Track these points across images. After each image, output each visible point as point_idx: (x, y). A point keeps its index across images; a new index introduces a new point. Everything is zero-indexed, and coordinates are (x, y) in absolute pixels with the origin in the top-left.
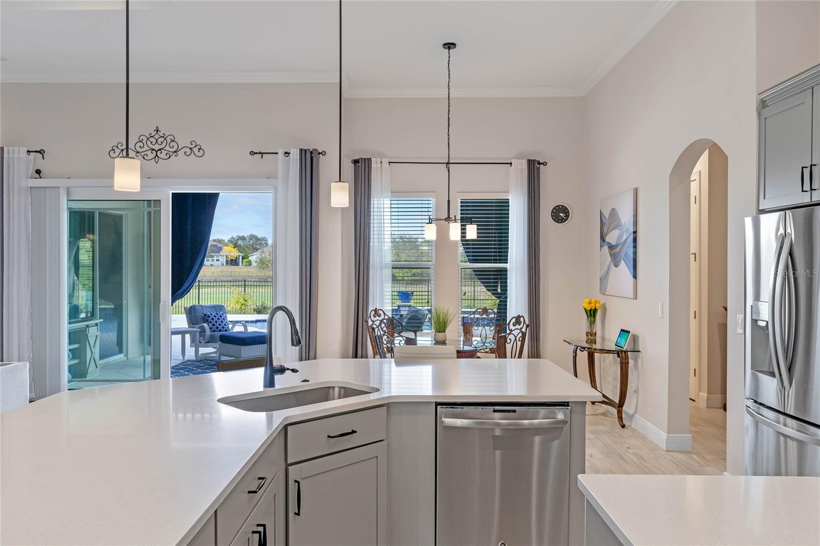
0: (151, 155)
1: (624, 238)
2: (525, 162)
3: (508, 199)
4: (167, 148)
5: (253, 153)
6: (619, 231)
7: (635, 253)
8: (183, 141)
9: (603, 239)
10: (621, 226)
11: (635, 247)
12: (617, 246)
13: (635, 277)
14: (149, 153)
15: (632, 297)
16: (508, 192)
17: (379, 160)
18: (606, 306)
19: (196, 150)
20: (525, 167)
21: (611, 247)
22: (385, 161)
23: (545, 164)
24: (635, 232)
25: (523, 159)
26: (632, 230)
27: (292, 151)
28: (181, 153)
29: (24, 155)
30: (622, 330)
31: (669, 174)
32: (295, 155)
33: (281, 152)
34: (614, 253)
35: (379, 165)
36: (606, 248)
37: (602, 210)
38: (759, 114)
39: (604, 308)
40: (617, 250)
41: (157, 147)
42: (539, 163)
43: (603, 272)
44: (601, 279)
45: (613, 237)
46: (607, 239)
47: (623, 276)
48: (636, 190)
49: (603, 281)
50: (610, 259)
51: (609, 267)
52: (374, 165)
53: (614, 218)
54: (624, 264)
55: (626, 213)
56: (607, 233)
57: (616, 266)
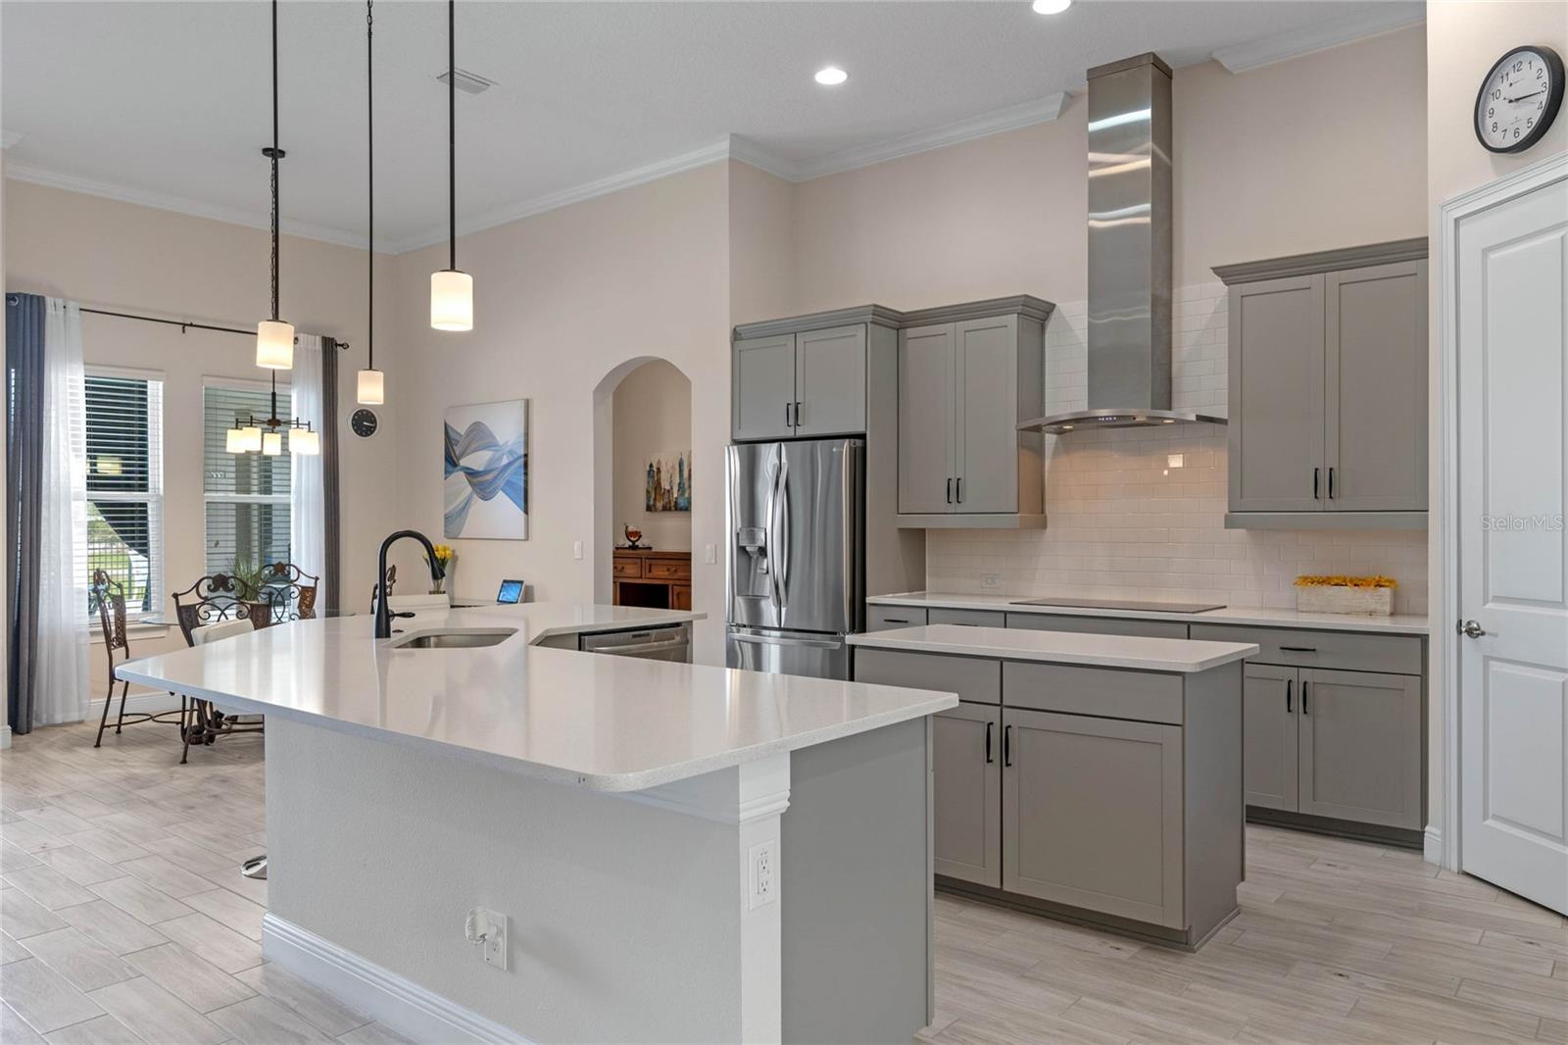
1: (505, 461)
2: (318, 339)
3: (290, 396)
6: (492, 453)
7: (526, 482)
9: (451, 461)
10: (497, 445)
11: (526, 474)
12: (486, 472)
13: (526, 512)
15: (523, 538)
16: (290, 383)
17: (60, 302)
18: (457, 553)
20: (319, 347)
21: (471, 474)
22: (73, 305)
23: (345, 346)
24: (526, 455)
25: (316, 335)
26: (522, 452)
30: (505, 581)
31: (593, 389)
34: (481, 483)
35: (61, 312)
36: (459, 477)
37: (449, 423)
38: (732, 345)
39: (455, 558)
40: (489, 477)
42: (337, 345)
43: (451, 508)
44: (447, 518)
45: (476, 460)
46: (463, 462)
47: (501, 511)
48: (527, 403)
49: (453, 520)
50: (469, 489)
51: (468, 500)
52: (50, 310)
53: (479, 435)
54: (501, 497)
55: (506, 431)
56: (463, 454)
57: (485, 498)
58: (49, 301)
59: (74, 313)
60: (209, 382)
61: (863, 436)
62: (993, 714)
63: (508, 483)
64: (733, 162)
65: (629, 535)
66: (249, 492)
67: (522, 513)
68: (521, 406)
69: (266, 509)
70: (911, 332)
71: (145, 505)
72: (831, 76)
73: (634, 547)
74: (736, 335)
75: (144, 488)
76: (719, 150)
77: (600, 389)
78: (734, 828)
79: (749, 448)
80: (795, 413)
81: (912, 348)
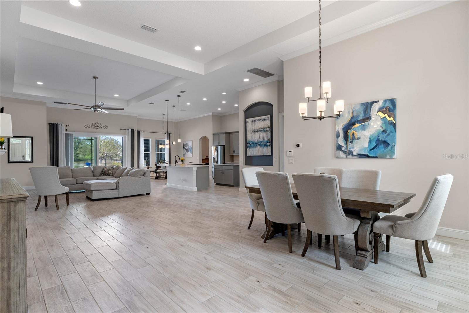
0: (95, 128)
1: (190, 148)
4: (99, 126)
5: (120, 129)
6: (188, 147)
8: (103, 125)
9: (184, 148)
11: (192, 149)
12: (188, 149)
14: (95, 127)
15: (192, 157)
18: (184, 159)
19: (106, 127)
20: (168, 134)
21: (186, 149)
22: (143, 131)
26: (192, 147)
27: (129, 129)
28: (103, 128)
29: (64, 126)
32: (130, 130)
33: (127, 129)
36: (185, 150)
37: (183, 143)
41: (97, 126)
42: (170, 134)
43: (184, 153)
44: (183, 155)
45: (186, 148)
46: (185, 148)
47: (189, 154)
48: (192, 141)
49: (184, 155)
50: (186, 151)
51: (186, 152)
52: (140, 132)
53: (187, 145)
54: (189, 152)
55: (190, 144)
56: (185, 147)
57: (188, 152)
58: (140, 131)
59: (143, 132)
60: (156, 139)
61: (225, 146)
62: (222, 170)
63: (190, 150)
64: (213, 115)
65: (207, 157)
66: (159, 152)
67: (191, 154)
68: (191, 141)
69: (161, 154)
70: (231, 134)
71: (149, 153)
72: (219, 109)
73: (207, 158)
74: (213, 134)
75: (149, 151)
76: (211, 114)
77: (200, 139)
78: (193, 171)
79: (217, 147)
80: (219, 143)
81: (231, 136)
